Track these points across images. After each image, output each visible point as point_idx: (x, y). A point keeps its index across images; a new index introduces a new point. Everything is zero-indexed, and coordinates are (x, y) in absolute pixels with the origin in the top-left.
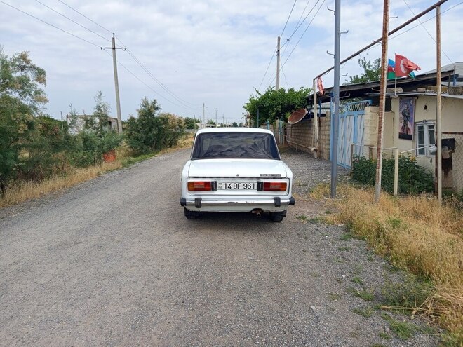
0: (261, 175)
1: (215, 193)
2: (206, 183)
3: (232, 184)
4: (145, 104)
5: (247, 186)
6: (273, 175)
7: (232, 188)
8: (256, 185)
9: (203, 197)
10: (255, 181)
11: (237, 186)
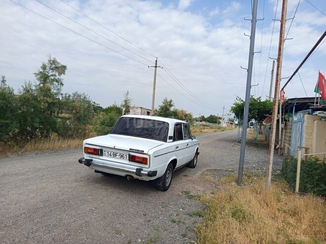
0: (130, 149)
1: (101, 157)
2: (95, 150)
3: (112, 153)
4: (165, 101)
5: (122, 156)
6: (138, 150)
7: (112, 156)
8: (128, 156)
9: (94, 159)
10: (127, 153)
11: (115, 155)
